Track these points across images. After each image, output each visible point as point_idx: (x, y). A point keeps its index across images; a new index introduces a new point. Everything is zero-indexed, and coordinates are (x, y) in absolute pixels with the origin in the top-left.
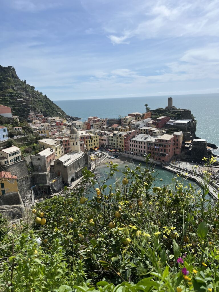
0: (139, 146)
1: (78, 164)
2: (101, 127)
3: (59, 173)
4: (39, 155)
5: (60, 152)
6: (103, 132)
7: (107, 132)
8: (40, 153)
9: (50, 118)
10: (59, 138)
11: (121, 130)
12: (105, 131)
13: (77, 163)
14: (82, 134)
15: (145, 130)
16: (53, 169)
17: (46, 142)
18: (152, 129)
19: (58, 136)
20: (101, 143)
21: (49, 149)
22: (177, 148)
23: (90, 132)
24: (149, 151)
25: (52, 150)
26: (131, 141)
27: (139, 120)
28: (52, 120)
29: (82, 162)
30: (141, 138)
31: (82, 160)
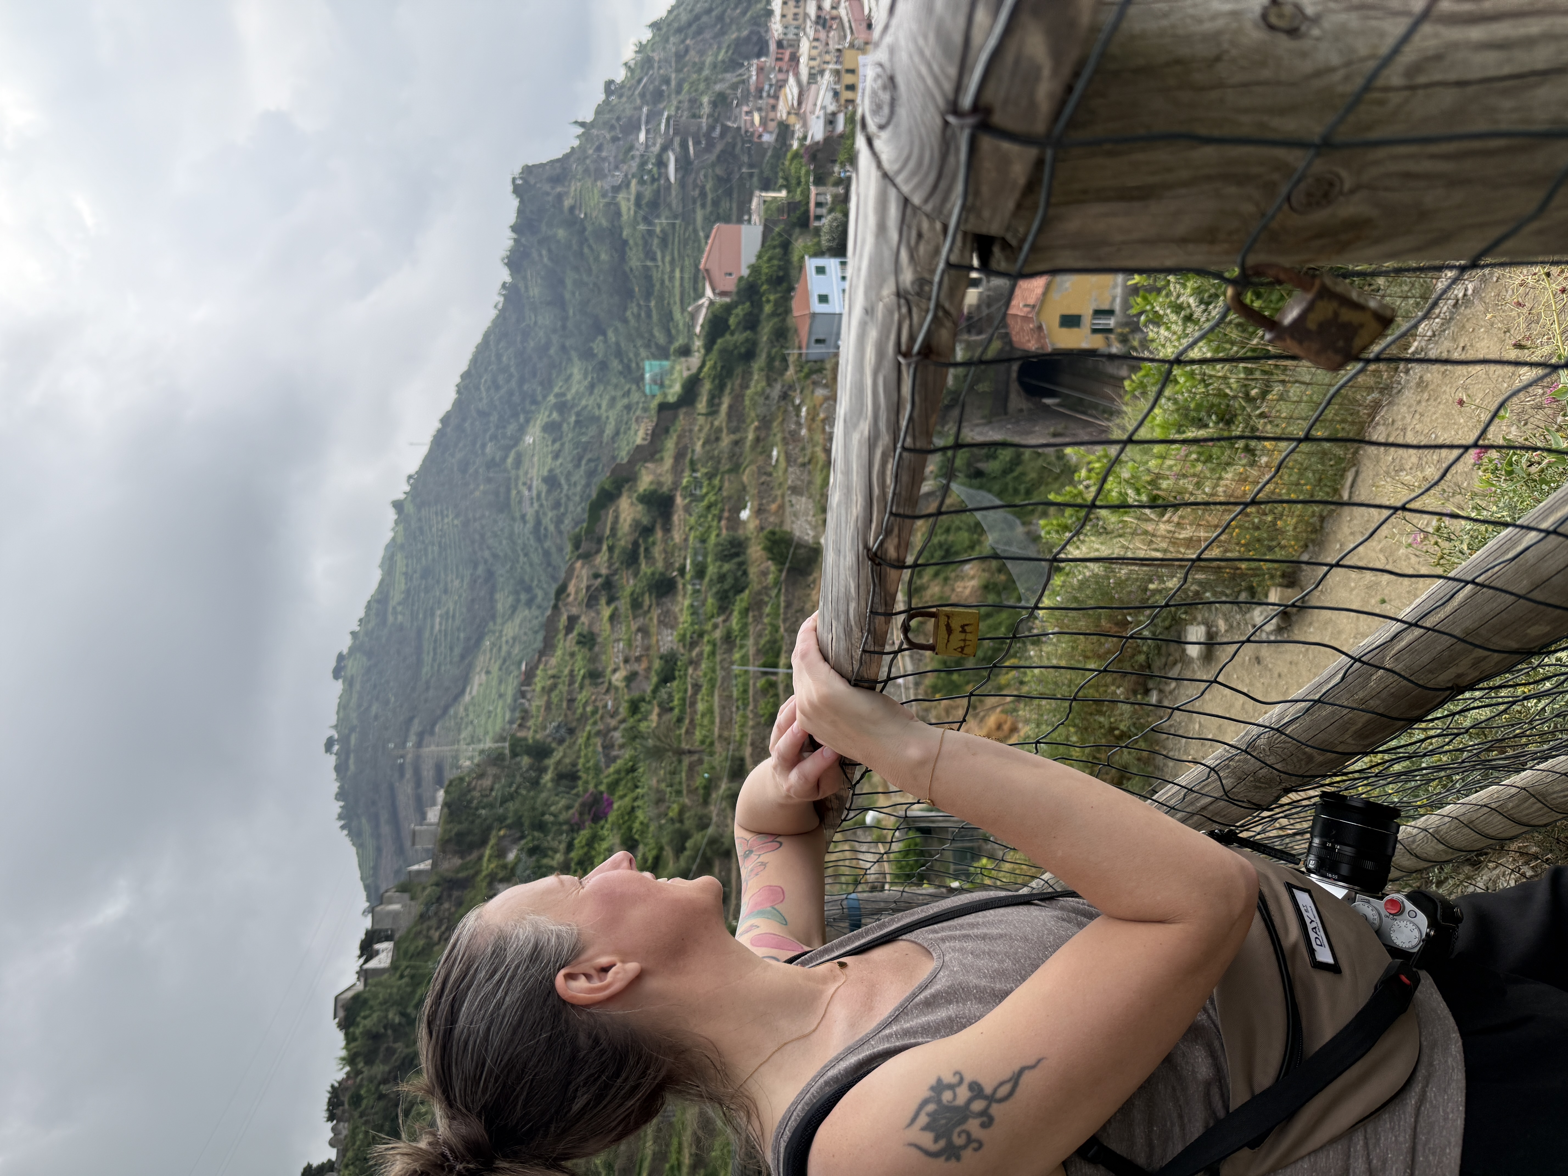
9: (776, 27)
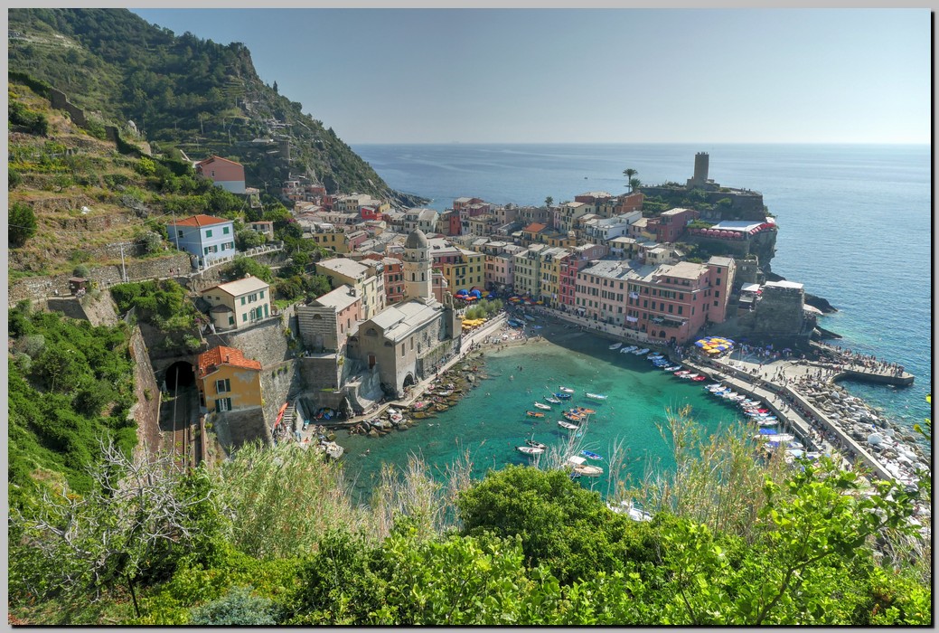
0: (605, 293)
1: (425, 336)
2: (491, 228)
3: (372, 359)
4: (319, 305)
5: (373, 297)
6: (497, 244)
7: (510, 247)
8: (320, 300)
9: (343, 198)
10: (372, 257)
11: (555, 241)
12: (504, 243)
13: (421, 335)
14: (438, 248)
15: (623, 245)
16: (354, 348)
17: (336, 267)
18: (643, 244)
19: (369, 253)
20: (490, 277)
21: (344, 289)
22: (716, 304)
23: (460, 243)
24: (634, 308)
25: (354, 291)
26: (582, 277)
27: (605, 214)
28: (349, 204)
29: (437, 332)
31: (437, 325)
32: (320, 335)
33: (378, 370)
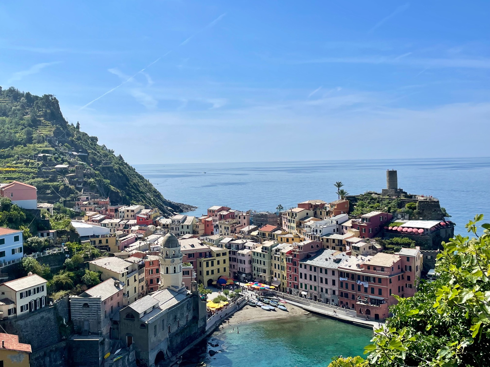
0: (321, 278)
1: (175, 318)
2: (235, 230)
3: (130, 339)
4: (88, 296)
5: (135, 288)
6: (239, 242)
7: (249, 243)
8: (89, 292)
10: (136, 255)
11: (281, 238)
12: (245, 241)
13: (172, 318)
14: (193, 246)
15: (334, 240)
16: (116, 330)
17: (105, 264)
18: (349, 240)
19: (134, 252)
20: (234, 267)
21: (111, 282)
22: (408, 286)
23: (211, 241)
24: (344, 290)
25: (118, 283)
26: (303, 266)
27: (321, 217)
29: (186, 314)
30: (327, 260)
31: (185, 309)
32: (88, 320)
33: (134, 349)
